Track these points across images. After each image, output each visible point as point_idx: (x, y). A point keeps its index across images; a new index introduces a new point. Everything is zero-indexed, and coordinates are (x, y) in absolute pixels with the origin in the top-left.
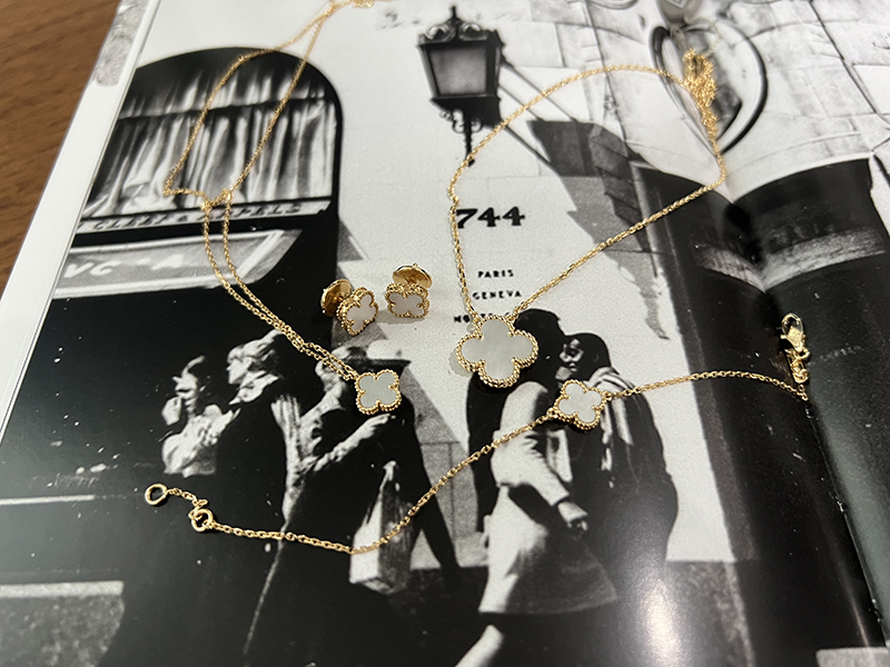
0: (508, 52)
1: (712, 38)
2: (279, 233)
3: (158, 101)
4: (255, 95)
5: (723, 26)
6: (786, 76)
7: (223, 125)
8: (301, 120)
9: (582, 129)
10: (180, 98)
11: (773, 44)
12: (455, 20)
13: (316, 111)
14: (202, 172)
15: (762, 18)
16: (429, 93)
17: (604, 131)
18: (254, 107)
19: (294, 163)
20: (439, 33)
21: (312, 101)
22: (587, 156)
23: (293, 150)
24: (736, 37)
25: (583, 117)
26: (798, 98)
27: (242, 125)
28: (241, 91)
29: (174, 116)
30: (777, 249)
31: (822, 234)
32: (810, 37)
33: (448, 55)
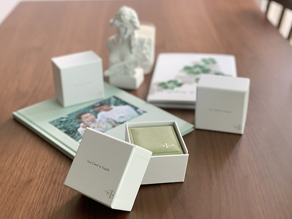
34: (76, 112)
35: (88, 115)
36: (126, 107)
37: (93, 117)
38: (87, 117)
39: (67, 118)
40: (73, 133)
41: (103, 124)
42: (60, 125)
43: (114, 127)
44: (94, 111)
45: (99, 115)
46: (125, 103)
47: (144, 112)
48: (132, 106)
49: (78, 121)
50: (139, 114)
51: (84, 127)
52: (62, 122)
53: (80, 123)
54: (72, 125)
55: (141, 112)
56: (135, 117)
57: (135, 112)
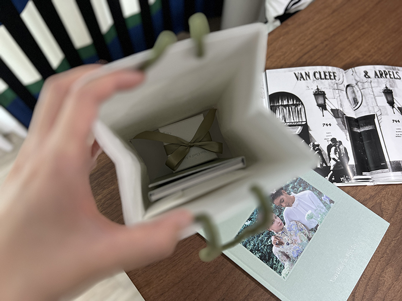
0: (326, 96)
1: (354, 88)
2: (300, 127)
3: (276, 102)
4: (291, 103)
5: (356, 87)
6: (365, 98)
7: (287, 108)
8: (299, 108)
9: (337, 110)
10: (279, 103)
11: (364, 92)
12: (318, 89)
13: (301, 106)
14: (287, 116)
15: (363, 86)
16: (316, 104)
17: (340, 111)
18: (291, 105)
19: (300, 116)
20: (316, 92)
21: (300, 104)
22: (338, 115)
23: (299, 113)
24: (359, 90)
25: (337, 108)
26: (367, 103)
27: (290, 108)
28: (288, 102)
29: (279, 106)
30: (362, 127)
31: (368, 125)
32: (370, 91)
33: (318, 96)
36: (307, 192)
39: (250, 226)
40: (269, 259)
41: (296, 233)
43: (309, 239)
45: (284, 214)
46: (306, 186)
47: (332, 202)
51: (277, 244)
53: (269, 235)
54: (262, 241)
55: (328, 203)
56: (324, 213)
57: (322, 205)
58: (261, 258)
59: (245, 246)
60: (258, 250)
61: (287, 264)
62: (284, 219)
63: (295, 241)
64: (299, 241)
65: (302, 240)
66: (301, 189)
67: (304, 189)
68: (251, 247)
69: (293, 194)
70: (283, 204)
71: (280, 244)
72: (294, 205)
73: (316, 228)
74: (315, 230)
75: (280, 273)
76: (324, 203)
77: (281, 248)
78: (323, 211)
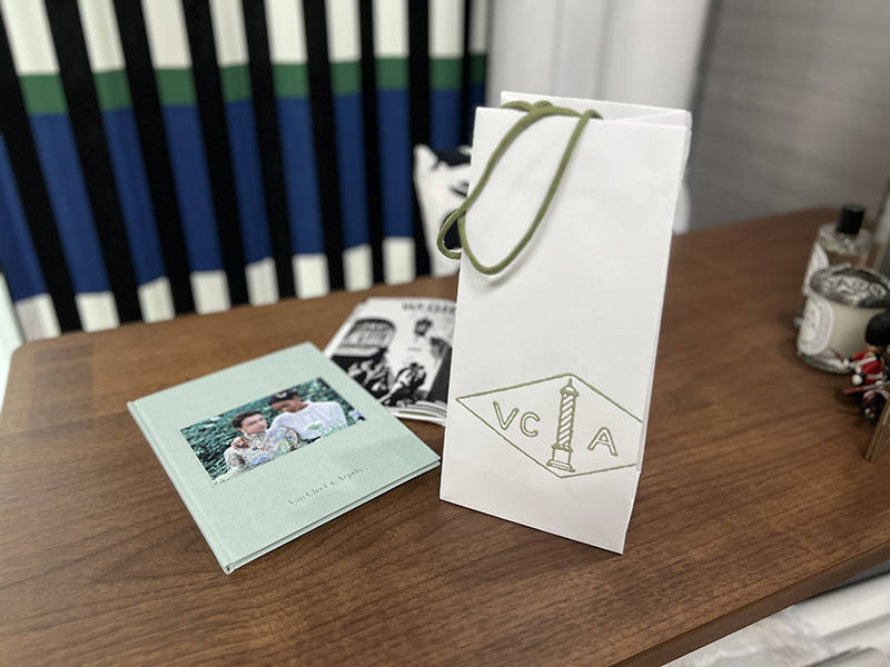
3: (360, 325)
4: (378, 327)
8: (386, 331)
21: (389, 329)
29: (363, 328)
34: (238, 410)
35: (257, 417)
36: (334, 404)
37: (264, 423)
38: (251, 424)
39: (216, 422)
40: (212, 459)
41: (278, 439)
42: (199, 437)
43: (293, 449)
44: (271, 410)
45: (277, 418)
46: (333, 396)
47: (361, 418)
48: (344, 403)
49: (234, 430)
50: (350, 421)
51: (238, 446)
52: (204, 430)
53: (235, 435)
54: (218, 439)
55: (356, 418)
56: (340, 428)
57: (344, 418)
58: (200, 457)
59: (189, 440)
60: (204, 448)
61: (234, 469)
62: (273, 424)
63: (270, 447)
64: (275, 449)
65: (280, 449)
66: (325, 398)
67: (330, 399)
68: (194, 442)
69: (308, 402)
70: (284, 409)
71: (245, 446)
72: (300, 412)
73: (313, 440)
74: (309, 442)
75: (215, 477)
76: (349, 419)
77: (240, 452)
78: (340, 425)
